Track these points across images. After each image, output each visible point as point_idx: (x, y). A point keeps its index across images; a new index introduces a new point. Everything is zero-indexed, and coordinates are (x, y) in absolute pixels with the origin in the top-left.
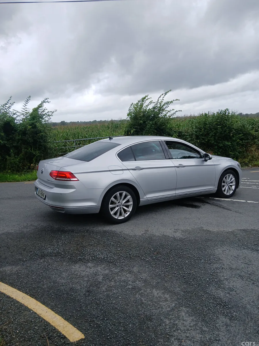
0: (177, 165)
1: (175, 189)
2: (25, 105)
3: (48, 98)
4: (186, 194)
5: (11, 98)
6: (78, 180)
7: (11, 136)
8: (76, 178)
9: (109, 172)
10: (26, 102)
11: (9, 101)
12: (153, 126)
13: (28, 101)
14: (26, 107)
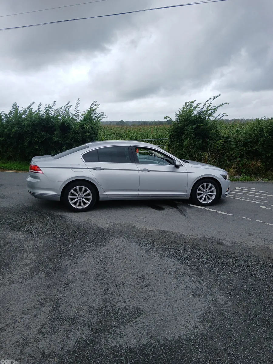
0: (141, 169)
1: (138, 190)
2: (76, 108)
3: (96, 101)
4: (151, 196)
5: (69, 102)
6: (43, 173)
7: (66, 134)
8: (41, 171)
9: (70, 169)
10: (77, 105)
11: (67, 104)
12: (192, 131)
13: (79, 104)
14: (78, 109)
